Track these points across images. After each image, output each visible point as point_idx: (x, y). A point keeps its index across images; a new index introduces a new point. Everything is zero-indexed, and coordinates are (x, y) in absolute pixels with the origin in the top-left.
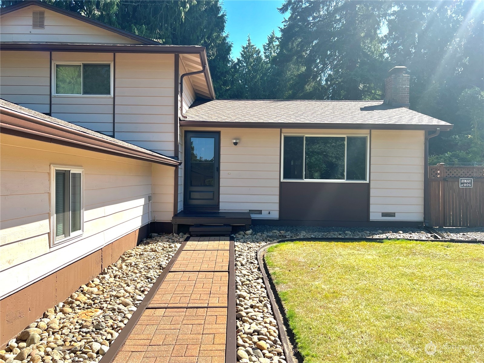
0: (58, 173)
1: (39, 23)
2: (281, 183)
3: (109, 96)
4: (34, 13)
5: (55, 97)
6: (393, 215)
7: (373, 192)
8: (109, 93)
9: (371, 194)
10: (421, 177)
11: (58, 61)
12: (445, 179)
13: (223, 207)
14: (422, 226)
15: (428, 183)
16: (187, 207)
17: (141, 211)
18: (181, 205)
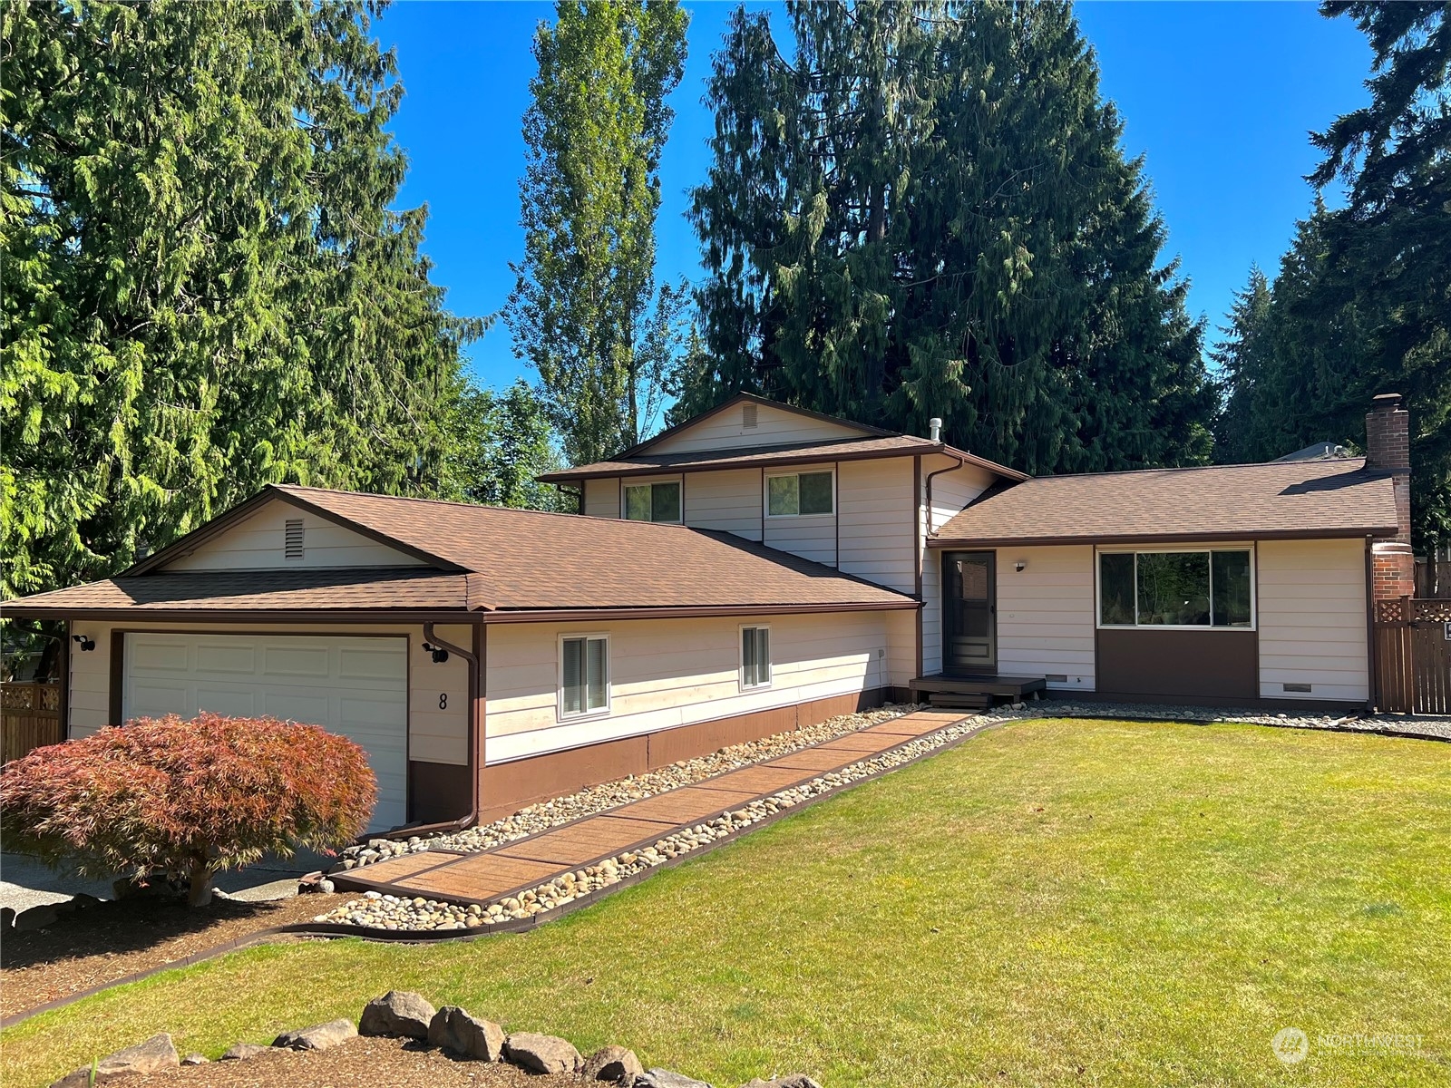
0: (745, 632)
1: (750, 422)
2: (1097, 632)
3: (830, 515)
4: (744, 408)
5: (768, 520)
6: (1306, 688)
7: (1263, 648)
8: (831, 511)
9: (1261, 651)
10: (1360, 621)
11: (771, 473)
12: (1413, 625)
13: (1004, 669)
14: (1361, 710)
15: (1375, 632)
16: (953, 666)
17: (863, 669)
18: (933, 664)
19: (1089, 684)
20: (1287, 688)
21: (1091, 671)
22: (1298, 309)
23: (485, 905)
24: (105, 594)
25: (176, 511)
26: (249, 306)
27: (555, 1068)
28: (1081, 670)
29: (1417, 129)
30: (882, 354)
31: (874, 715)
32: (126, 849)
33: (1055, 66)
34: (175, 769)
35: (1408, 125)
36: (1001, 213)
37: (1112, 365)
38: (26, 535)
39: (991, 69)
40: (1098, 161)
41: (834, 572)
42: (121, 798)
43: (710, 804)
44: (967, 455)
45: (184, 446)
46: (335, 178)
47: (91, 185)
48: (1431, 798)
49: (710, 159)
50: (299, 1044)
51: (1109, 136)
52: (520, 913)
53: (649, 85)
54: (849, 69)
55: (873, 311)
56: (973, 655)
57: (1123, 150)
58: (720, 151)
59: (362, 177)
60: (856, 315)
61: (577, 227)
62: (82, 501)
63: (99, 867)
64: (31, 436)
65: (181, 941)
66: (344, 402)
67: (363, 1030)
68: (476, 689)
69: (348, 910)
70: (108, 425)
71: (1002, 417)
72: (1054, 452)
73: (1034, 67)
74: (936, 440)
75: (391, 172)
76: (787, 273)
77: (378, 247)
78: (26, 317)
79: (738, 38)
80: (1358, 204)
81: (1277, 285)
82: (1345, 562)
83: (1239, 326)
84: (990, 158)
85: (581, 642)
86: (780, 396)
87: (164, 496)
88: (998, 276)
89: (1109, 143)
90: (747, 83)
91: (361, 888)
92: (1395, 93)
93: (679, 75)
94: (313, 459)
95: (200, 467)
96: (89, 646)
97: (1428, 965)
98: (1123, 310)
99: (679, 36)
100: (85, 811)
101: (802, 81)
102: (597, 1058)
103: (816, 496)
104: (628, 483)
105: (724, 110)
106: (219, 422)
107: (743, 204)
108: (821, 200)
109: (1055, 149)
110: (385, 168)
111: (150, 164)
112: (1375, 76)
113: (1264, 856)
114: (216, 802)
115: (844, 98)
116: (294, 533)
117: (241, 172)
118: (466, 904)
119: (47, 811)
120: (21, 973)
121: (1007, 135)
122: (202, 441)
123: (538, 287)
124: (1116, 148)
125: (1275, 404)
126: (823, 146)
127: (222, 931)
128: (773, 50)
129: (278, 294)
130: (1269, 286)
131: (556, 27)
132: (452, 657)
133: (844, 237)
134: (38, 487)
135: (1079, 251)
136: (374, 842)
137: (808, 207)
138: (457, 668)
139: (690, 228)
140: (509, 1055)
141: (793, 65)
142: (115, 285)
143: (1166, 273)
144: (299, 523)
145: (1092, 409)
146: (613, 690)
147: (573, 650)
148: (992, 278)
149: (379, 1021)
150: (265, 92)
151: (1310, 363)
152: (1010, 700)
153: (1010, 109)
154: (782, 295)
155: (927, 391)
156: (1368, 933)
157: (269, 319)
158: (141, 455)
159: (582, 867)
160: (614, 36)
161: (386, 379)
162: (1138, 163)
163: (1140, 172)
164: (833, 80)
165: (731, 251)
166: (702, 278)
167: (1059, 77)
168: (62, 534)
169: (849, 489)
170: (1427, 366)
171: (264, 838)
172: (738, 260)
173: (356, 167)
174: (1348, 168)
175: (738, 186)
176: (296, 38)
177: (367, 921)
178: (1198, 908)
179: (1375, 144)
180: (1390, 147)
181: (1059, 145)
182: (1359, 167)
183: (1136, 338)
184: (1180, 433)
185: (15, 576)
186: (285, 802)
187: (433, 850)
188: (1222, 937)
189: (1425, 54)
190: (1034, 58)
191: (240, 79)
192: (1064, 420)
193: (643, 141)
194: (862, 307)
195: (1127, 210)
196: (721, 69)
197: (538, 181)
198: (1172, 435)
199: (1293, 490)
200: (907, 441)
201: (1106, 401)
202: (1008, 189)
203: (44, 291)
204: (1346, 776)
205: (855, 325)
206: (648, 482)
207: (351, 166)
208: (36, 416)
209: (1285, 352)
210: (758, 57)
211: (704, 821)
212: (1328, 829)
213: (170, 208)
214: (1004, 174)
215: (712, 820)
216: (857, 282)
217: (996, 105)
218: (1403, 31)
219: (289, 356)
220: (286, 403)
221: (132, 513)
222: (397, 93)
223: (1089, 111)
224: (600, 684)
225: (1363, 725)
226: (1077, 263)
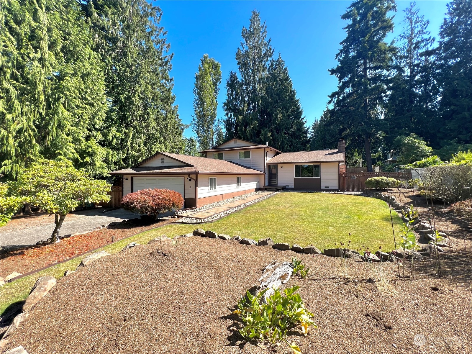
0: (237, 177)
2: (294, 178)
4: (235, 140)
5: (239, 159)
6: (328, 187)
8: (250, 158)
9: (321, 181)
10: (338, 176)
11: (239, 151)
12: (346, 177)
13: (278, 185)
14: (337, 191)
15: (340, 178)
16: (270, 184)
17: (256, 185)
18: (267, 184)
19: (293, 187)
20: (325, 187)
21: (293, 185)
22: (325, 125)
23: (204, 219)
24: (129, 170)
25: (138, 157)
26: (151, 121)
27: (227, 239)
28: (292, 185)
29: (345, 95)
30: (256, 132)
31: (258, 192)
32: (146, 209)
33: (285, 82)
34: (152, 197)
35: (344, 94)
36: (277, 108)
37: (294, 134)
38: (114, 161)
39: (275, 83)
40: (293, 99)
41: (250, 168)
42: (145, 201)
43: (235, 205)
44: (273, 148)
45: (139, 146)
46: (164, 99)
47: (123, 100)
48: (351, 203)
49: (226, 97)
50: (185, 236)
51: (294, 94)
52: (210, 220)
53: (215, 84)
54: (250, 82)
55: (255, 124)
56: (273, 182)
57: (296, 97)
58: (228, 96)
59: (169, 100)
60: (252, 125)
61: (203, 109)
62: (123, 156)
63: (142, 212)
64: (114, 144)
65: (155, 225)
66: (165, 139)
67: (193, 235)
68: (196, 186)
69: (181, 220)
70: (127, 142)
71: (277, 143)
72: (285, 148)
73: (282, 82)
74: (267, 146)
75: (173, 99)
76: (240, 117)
77: (171, 112)
78: (112, 123)
79: (231, 76)
80: (335, 107)
81: (320, 121)
82: (335, 167)
83: (313, 128)
84: (275, 98)
85: (212, 178)
86: (239, 138)
87: (137, 154)
88: (276, 118)
89: (294, 96)
90: (233, 84)
91: (182, 217)
92: (342, 88)
93: (220, 82)
94: (161, 149)
95: (142, 150)
96: (127, 179)
97: (357, 224)
98: (296, 125)
99: (220, 75)
100: (139, 203)
101: (242, 84)
102: (234, 237)
103: (247, 155)
104: (214, 153)
105: (229, 89)
106: (145, 142)
107: (232, 105)
108: (246, 105)
109: (286, 97)
110: (172, 98)
111: (134, 96)
112: (339, 86)
113: (328, 211)
114: (160, 202)
115: (250, 87)
116: (162, 160)
117: (149, 98)
118: (201, 219)
119: (133, 203)
120: (130, 229)
121: (277, 94)
122: (142, 145)
123: (196, 119)
124: (295, 97)
125: (319, 142)
126: (245, 96)
127: (161, 223)
128: (237, 78)
129: (155, 120)
130: (319, 121)
131: (198, 73)
132: (192, 180)
133: (249, 111)
134: (115, 153)
135: (289, 114)
136: (180, 211)
137: (244, 106)
138: (193, 182)
139: (223, 109)
140: (219, 237)
141: (240, 81)
142: (128, 118)
143: (303, 119)
144: (163, 158)
145: (291, 141)
146: (217, 187)
147: (211, 179)
148: (275, 119)
149: (196, 233)
150: (152, 84)
151: (325, 135)
152: (280, 190)
153: (278, 90)
154: (239, 121)
155: (265, 138)
156: (347, 220)
157: (154, 124)
158: (132, 147)
159: (218, 213)
160: (209, 75)
161: (172, 135)
162: (299, 100)
163: (299, 101)
164: (247, 84)
165: (230, 113)
166: (225, 118)
167: (286, 84)
168: (119, 161)
169: (253, 154)
170: (346, 135)
171: (168, 208)
172: (231, 115)
173: (168, 98)
174: (334, 101)
175: (231, 102)
176: (157, 74)
177: (185, 221)
178: (320, 217)
179: (338, 97)
180: (341, 98)
181: (286, 96)
182: (335, 101)
183: (298, 130)
184: (305, 146)
185: (112, 168)
186: (171, 202)
187: (191, 211)
188: (324, 221)
189: (347, 82)
190: (282, 81)
191: (148, 82)
192: (287, 143)
193: (214, 94)
194: (253, 123)
195: (297, 108)
196: (228, 82)
197: (196, 101)
198: (304, 146)
199: (326, 155)
200: (263, 146)
201: (293, 140)
202: (278, 104)
203: (115, 119)
204: (337, 200)
205: (252, 126)
206: (218, 153)
207: (167, 97)
208: (115, 140)
209: (321, 133)
210: (235, 80)
211: (235, 207)
212: (336, 207)
213: (138, 104)
214: (277, 101)
215: (237, 207)
216: (252, 119)
217: (276, 89)
218: (344, 77)
219: (156, 130)
220: (156, 139)
221: (131, 158)
222: (173, 85)
223: (291, 90)
224: (215, 185)
225: (338, 193)
226: (289, 116)
